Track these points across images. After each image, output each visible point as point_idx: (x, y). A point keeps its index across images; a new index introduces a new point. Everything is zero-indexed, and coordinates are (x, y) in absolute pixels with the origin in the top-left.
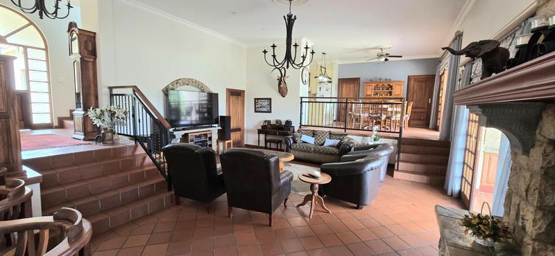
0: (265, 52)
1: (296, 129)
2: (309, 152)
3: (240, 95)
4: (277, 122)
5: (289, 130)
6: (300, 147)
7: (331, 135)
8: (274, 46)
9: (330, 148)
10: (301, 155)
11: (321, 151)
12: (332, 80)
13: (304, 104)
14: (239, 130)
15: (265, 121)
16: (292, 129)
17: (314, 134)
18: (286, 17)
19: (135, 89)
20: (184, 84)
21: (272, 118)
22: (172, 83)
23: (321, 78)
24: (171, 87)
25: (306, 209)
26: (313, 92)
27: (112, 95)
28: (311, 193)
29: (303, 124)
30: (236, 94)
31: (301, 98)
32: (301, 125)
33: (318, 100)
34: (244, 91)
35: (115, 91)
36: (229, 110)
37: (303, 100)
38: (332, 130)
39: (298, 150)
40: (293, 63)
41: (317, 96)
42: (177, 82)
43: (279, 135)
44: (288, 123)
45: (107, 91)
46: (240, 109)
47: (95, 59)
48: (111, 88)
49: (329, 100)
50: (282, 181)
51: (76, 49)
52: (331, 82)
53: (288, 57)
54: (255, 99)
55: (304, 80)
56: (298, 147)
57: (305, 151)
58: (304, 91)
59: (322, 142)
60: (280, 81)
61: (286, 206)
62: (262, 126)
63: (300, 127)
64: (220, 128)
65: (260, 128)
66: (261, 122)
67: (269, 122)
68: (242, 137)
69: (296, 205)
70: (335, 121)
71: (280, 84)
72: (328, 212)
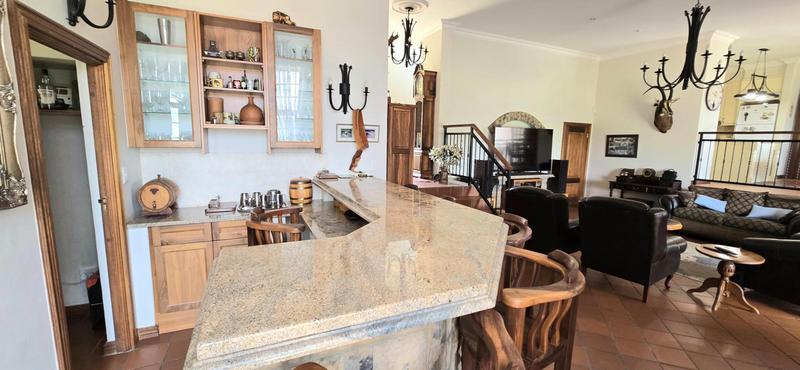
0: (645, 69)
1: (685, 185)
2: (711, 223)
3: (583, 132)
4: (647, 171)
5: (671, 186)
6: (693, 214)
7: (767, 200)
8: (664, 60)
9: (765, 222)
10: (695, 227)
11: (741, 224)
12: (781, 99)
13: (705, 144)
14: (576, 180)
15: (624, 170)
16: (675, 184)
17: (725, 195)
18: (690, 12)
19: (473, 127)
20: (512, 119)
21: (638, 165)
22: (499, 119)
23: (751, 97)
24: (497, 123)
25: (707, 298)
26: (727, 122)
27: (446, 134)
28: (718, 276)
29: (701, 176)
30: (577, 130)
31: (702, 134)
32: (696, 179)
33: (736, 137)
34: (589, 125)
35: (449, 130)
36: (565, 152)
37: (705, 137)
38: (772, 192)
39: (688, 218)
40: (699, 80)
41: (736, 130)
42: (504, 117)
43: (650, 192)
44: (670, 175)
45: (442, 130)
46: (581, 151)
47: (434, 98)
48: (445, 127)
49: (769, 137)
50: (669, 247)
51: (421, 89)
52: (777, 102)
53: (688, 73)
54: (608, 137)
55: (710, 104)
56: (689, 213)
57: (703, 221)
58: (709, 122)
59: (744, 210)
60: (660, 107)
61: (667, 288)
62: (618, 178)
63: (694, 182)
64: (553, 176)
65: (614, 180)
66: (616, 171)
67: (631, 172)
68: (581, 192)
69: (687, 289)
70: (780, 177)
71: (659, 111)
72: (752, 311)
